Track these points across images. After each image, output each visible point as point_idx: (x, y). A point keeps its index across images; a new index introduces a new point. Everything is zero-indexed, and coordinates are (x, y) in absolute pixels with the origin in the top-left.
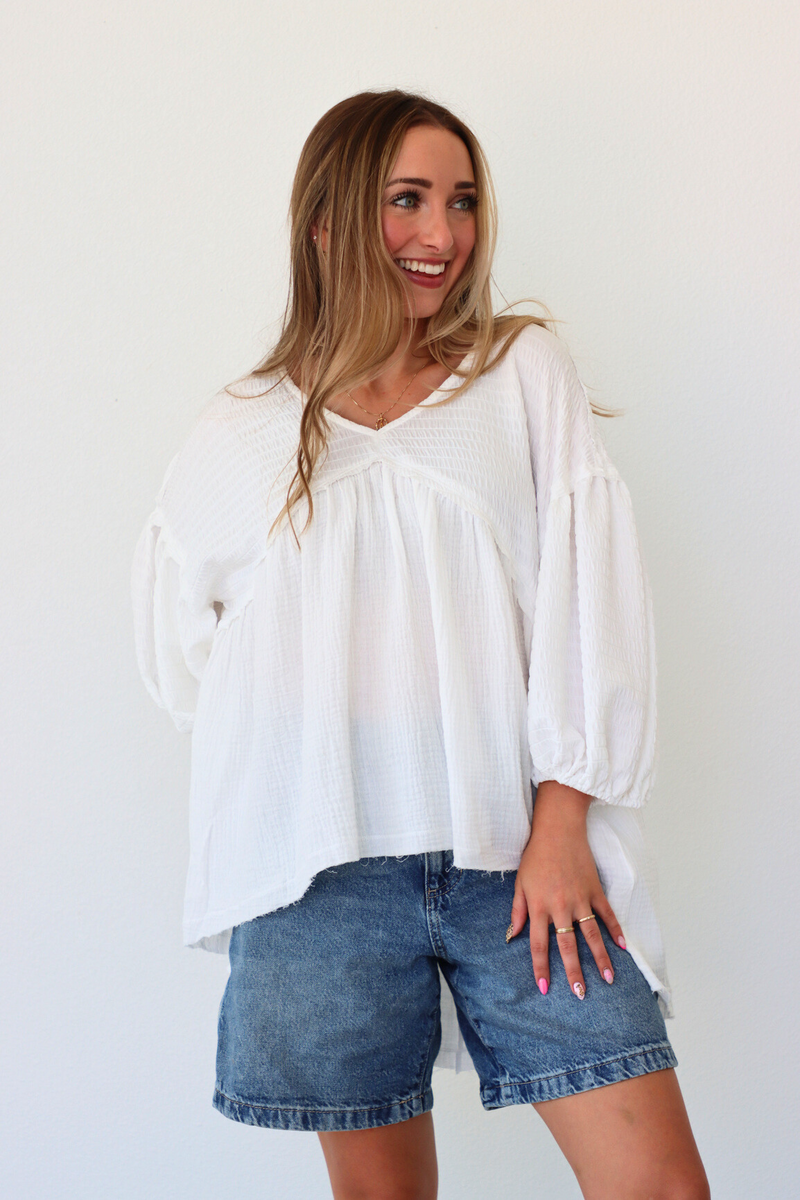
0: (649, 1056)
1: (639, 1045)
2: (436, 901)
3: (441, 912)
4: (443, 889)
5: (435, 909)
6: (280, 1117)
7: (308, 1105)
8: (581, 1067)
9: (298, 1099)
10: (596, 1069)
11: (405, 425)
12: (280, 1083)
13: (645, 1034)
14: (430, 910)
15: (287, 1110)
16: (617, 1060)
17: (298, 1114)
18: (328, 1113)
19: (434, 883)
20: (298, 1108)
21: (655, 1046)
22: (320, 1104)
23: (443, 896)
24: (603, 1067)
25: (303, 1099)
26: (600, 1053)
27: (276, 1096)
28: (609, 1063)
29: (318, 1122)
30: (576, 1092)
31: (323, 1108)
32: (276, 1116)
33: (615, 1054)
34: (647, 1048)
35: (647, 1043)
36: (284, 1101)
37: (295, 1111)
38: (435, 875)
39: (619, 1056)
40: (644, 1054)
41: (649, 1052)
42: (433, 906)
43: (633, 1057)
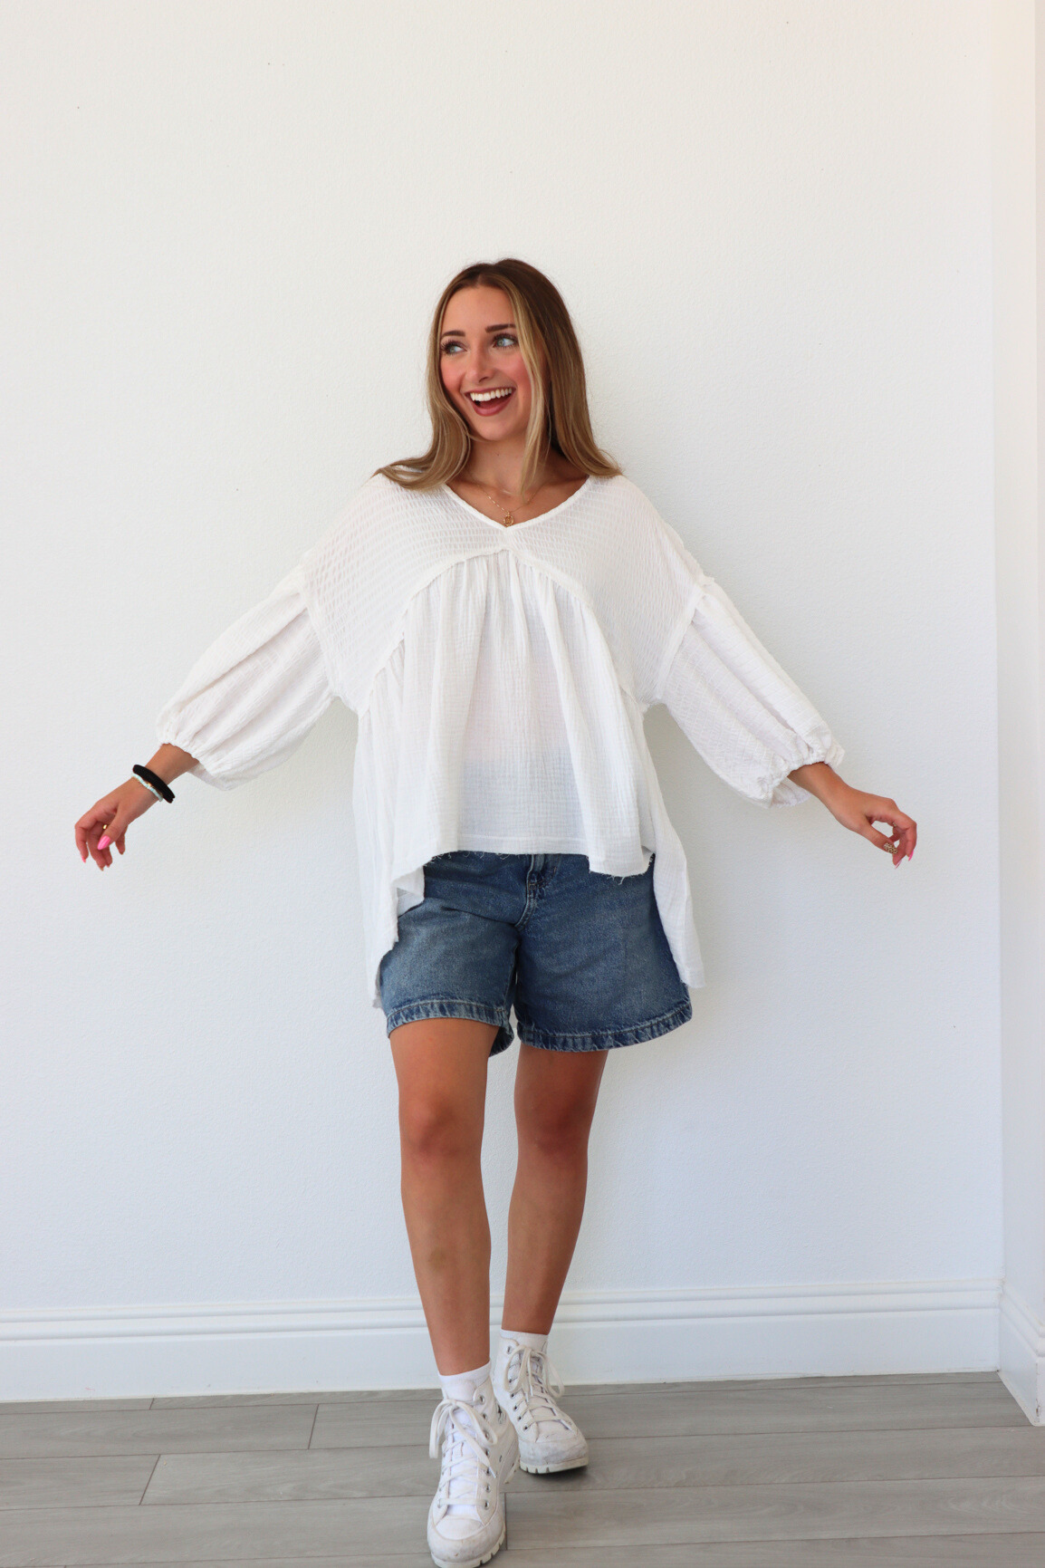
0: (655, 1028)
1: (648, 1020)
2: (535, 892)
3: (538, 900)
4: (540, 883)
5: (534, 898)
6: (421, 1010)
7: (442, 999)
8: (604, 1033)
9: (434, 995)
10: (615, 1036)
11: (529, 528)
12: (418, 986)
13: (654, 1011)
14: (530, 898)
15: (426, 1004)
16: (631, 1031)
17: (436, 1006)
18: (460, 1004)
19: (534, 879)
20: (435, 1001)
21: (660, 1019)
22: (453, 998)
23: (540, 889)
24: (621, 1035)
25: (438, 994)
26: (620, 1025)
27: (416, 996)
28: (625, 1033)
29: (453, 1010)
30: (598, 1050)
31: (455, 1001)
32: (418, 1011)
33: (631, 1026)
34: (654, 1022)
35: (654, 1018)
36: (423, 998)
37: (432, 1005)
38: (536, 873)
39: (633, 1028)
40: (651, 1027)
41: (655, 1024)
42: (532, 895)
43: (643, 1029)
